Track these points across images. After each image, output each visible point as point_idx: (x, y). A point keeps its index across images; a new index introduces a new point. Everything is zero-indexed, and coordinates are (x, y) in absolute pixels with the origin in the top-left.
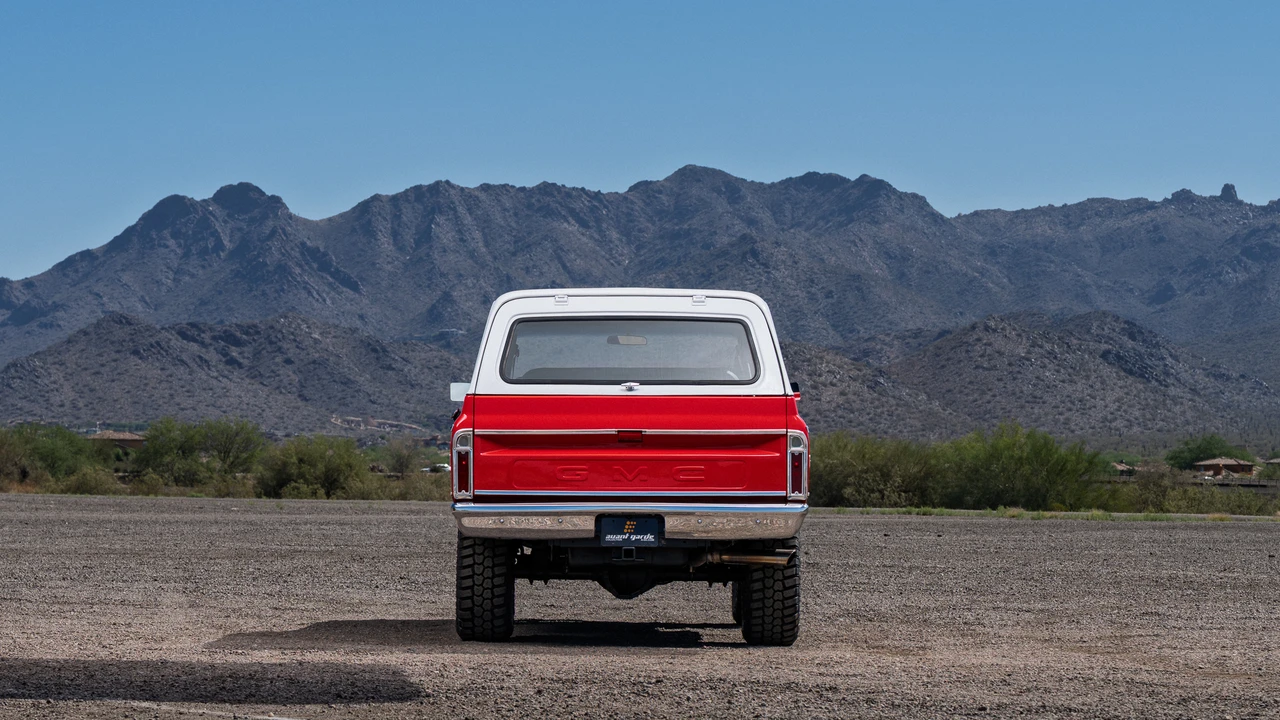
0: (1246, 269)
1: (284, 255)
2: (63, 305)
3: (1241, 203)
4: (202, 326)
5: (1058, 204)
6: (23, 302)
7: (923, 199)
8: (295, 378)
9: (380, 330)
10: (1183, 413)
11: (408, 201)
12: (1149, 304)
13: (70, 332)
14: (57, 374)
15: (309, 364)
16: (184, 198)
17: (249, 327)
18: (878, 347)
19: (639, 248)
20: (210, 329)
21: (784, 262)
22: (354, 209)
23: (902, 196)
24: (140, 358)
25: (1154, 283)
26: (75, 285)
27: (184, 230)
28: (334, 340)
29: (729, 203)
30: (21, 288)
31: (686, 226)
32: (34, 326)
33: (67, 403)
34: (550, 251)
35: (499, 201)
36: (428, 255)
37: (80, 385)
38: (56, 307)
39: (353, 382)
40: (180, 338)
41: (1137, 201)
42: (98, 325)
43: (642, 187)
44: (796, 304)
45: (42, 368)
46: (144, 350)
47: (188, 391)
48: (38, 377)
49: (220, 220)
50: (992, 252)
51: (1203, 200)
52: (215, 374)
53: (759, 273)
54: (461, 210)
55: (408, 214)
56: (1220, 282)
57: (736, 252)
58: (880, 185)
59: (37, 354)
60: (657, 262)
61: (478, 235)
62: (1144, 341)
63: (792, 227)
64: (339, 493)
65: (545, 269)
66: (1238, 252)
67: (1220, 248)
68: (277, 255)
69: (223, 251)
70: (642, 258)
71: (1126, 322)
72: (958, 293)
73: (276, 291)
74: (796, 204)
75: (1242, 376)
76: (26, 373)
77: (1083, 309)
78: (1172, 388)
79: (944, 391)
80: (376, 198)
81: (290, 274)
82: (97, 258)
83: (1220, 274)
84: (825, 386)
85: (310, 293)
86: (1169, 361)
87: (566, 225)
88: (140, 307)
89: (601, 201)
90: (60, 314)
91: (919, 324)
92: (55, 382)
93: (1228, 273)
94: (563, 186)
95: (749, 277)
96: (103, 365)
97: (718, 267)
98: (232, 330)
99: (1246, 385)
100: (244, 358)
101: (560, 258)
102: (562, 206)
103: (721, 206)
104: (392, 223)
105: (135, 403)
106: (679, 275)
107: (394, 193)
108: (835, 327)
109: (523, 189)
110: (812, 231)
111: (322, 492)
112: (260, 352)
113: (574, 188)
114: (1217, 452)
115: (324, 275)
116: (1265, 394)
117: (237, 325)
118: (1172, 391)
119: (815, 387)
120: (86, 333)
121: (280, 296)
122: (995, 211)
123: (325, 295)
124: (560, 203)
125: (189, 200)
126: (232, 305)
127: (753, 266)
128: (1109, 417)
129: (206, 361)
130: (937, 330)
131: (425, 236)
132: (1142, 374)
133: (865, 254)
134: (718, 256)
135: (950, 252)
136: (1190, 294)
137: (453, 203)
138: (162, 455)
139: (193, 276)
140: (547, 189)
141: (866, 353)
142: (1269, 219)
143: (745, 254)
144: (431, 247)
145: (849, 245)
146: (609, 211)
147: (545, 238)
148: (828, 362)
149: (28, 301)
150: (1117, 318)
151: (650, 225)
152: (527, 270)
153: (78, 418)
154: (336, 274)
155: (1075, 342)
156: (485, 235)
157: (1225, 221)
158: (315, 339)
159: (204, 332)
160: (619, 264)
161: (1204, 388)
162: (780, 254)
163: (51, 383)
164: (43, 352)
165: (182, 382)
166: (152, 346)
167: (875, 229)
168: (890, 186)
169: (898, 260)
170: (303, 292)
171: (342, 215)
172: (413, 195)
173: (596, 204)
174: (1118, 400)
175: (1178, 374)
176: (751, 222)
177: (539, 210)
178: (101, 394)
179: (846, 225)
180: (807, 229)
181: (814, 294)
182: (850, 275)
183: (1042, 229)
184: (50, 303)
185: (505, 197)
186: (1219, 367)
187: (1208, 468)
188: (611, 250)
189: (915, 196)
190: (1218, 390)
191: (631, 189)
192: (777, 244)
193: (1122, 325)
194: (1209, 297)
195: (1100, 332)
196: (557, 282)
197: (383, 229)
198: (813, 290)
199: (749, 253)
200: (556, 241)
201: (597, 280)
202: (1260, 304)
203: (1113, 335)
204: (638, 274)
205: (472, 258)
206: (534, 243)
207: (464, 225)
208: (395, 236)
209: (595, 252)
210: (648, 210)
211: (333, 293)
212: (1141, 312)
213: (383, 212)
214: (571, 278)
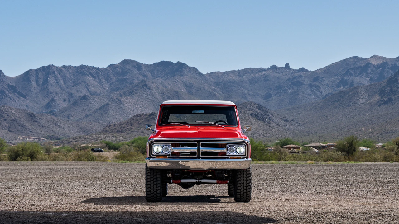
0: (293, 88)
1: (3, 87)
3: (291, 69)
5: (237, 70)
7: (196, 69)
8: (7, 125)
9: (32, 110)
10: (275, 131)
11: (41, 71)
12: (264, 100)
15: (11, 120)
19: (111, 84)
21: (155, 88)
22: (24, 73)
23: (190, 68)
25: (266, 93)
28: (19, 113)
29: (138, 70)
31: (125, 78)
34: (84, 85)
35: (68, 70)
36: (47, 87)
39: (25, 126)
41: (260, 68)
43: (112, 66)
44: (158, 101)
50: (217, 84)
51: (280, 68)
53: (147, 91)
54: (57, 73)
55: (40, 75)
56: (285, 92)
57: (140, 85)
58: (183, 64)
60: (117, 88)
61: (62, 81)
62: (263, 110)
63: (157, 77)
64: (35, 159)
65: (83, 91)
66: (290, 83)
67: (285, 82)
70: (112, 87)
71: (257, 105)
72: (207, 96)
74: (158, 70)
75: (292, 120)
77: (245, 101)
78: (272, 124)
80: (31, 70)
81: (5, 93)
83: (285, 90)
85: (11, 99)
86: (271, 116)
87: (88, 77)
89: (99, 70)
93: (287, 89)
94: (88, 66)
95: (145, 92)
97: (135, 90)
99: (294, 123)
101: (87, 88)
102: (87, 72)
103: (135, 71)
104: (36, 78)
106: (123, 92)
109: (75, 67)
110: (163, 78)
111: (30, 159)
113: (91, 67)
114: (289, 143)
115: (15, 93)
116: (299, 125)
118: (272, 125)
122: (218, 72)
123: (16, 100)
124: (87, 71)
127: (146, 89)
128: (253, 133)
131: (46, 81)
132: (263, 120)
133: (179, 85)
134: (135, 86)
135: (204, 84)
136: (276, 96)
137: (54, 71)
140: (83, 67)
142: (299, 74)
143: (143, 86)
144: (47, 85)
145: (174, 82)
146: (102, 73)
147: (82, 81)
150: (255, 104)
151: (114, 77)
152: (77, 91)
154: (19, 93)
155: (243, 111)
156: (64, 81)
157: (286, 74)
158: (13, 113)
160: (105, 89)
161: (281, 124)
162: (154, 85)
167: (182, 78)
168: (186, 65)
169: (189, 87)
170: (9, 99)
171: (20, 75)
172: (42, 69)
173: (98, 71)
174: (256, 128)
175: (273, 120)
176: (145, 76)
177: (80, 73)
179: (173, 77)
180: (161, 78)
181: (164, 98)
182: (175, 92)
183: (232, 77)
185: (70, 69)
186: (285, 118)
187: (287, 148)
188: (102, 85)
189: (194, 68)
190: (285, 124)
191: (108, 66)
192: (153, 82)
193: (256, 106)
194: (282, 97)
195: (250, 108)
196: (86, 94)
197: (33, 79)
198: (164, 96)
199: (144, 85)
200: (86, 82)
201: (98, 94)
202: (297, 99)
203: (254, 109)
204: (111, 92)
205: (60, 88)
206: (79, 83)
207: (58, 78)
208: (37, 81)
209: (98, 85)
210: (113, 73)
211: (18, 99)
212: (262, 102)
213: (33, 74)
214: (90, 93)
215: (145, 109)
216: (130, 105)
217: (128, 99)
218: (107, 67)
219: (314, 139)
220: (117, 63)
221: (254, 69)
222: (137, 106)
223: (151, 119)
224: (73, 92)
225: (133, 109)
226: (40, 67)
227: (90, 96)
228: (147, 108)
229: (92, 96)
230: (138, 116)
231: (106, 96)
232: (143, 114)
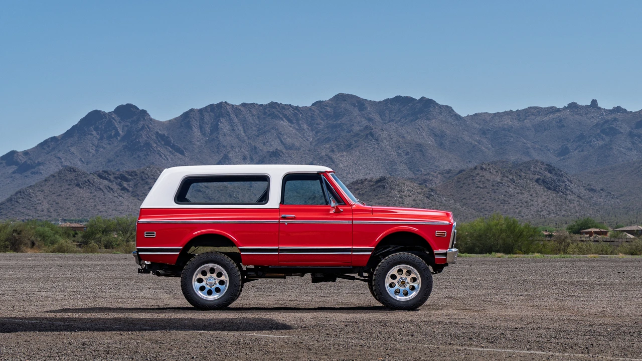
0: (603, 139)
1: (148, 138)
2: (42, 163)
3: (600, 108)
4: (109, 172)
5: (514, 110)
6: (23, 162)
7: (451, 108)
11: (208, 112)
12: (557, 157)
13: (47, 176)
14: (40, 196)
16: (100, 111)
17: (132, 172)
18: (431, 178)
19: (317, 133)
20: (113, 173)
21: (386, 138)
22: (181, 116)
23: (441, 107)
24: (80, 188)
25: (560, 146)
26: (48, 153)
27: (100, 127)
29: (359, 111)
30: (22, 155)
31: (339, 122)
32: (29, 173)
33: (45, 210)
34: (275, 134)
35: (250, 111)
36: (217, 137)
37: (52, 201)
38: (39, 164)
40: (99, 178)
41: (552, 108)
42: (60, 173)
43: (318, 104)
45: (33, 193)
46: (82, 184)
47: (103, 203)
48: (31, 198)
49: (117, 121)
50: (484, 133)
51: (582, 107)
52: (116, 195)
53: (374, 144)
54: (232, 116)
55: (207, 118)
56: (591, 146)
57: (363, 134)
58: (430, 102)
59: (31, 186)
60: (326, 139)
61: (240, 127)
62: (556, 174)
63: (389, 122)
65: (273, 143)
66: (599, 131)
67: (591, 129)
68: (145, 138)
69: (119, 136)
70: (319, 137)
71: (547, 165)
72: (468, 152)
73: (145, 155)
74: (391, 111)
75: (602, 190)
76: (25, 196)
77: (526, 159)
78: (569, 196)
79: (462, 198)
80: (192, 110)
81: (151, 147)
82: (58, 140)
83: (591, 142)
84: (406, 197)
85: (160, 156)
86: (568, 183)
87: (282, 122)
88: (79, 163)
89: (299, 111)
90: (41, 167)
91: (450, 167)
92: (39, 200)
93: (594, 141)
94: (281, 103)
95: (370, 145)
96: (62, 191)
97: (355, 141)
98: (124, 174)
99: (604, 194)
100: (130, 187)
101: (279, 138)
102: (280, 113)
103: (356, 112)
104: (200, 122)
105: (78, 209)
106: (336, 145)
107: (201, 108)
108: (410, 169)
109: (262, 105)
110: (399, 123)
112: (137, 184)
113: (286, 105)
114: (590, 225)
115: (167, 147)
116: (612, 198)
117: (126, 172)
118: (569, 197)
119: (401, 198)
120: (53, 176)
121: (146, 157)
122: (485, 113)
123: (168, 157)
124: (279, 112)
125: (102, 112)
126: (124, 162)
127: (371, 140)
128: (540, 210)
129: (112, 189)
130: (459, 170)
131: (215, 128)
132: (555, 189)
133: (424, 134)
134: (354, 136)
135: (464, 133)
136: (577, 151)
137: (228, 112)
138: (96, 234)
139: (104, 148)
140: (273, 105)
141: (425, 181)
142: (613, 116)
143: (367, 135)
144: (218, 134)
145: (416, 130)
146: (303, 115)
147: (273, 128)
148: (407, 186)
149: (25, 161)
150: (543, 163)
151: (322, 122)
152: (264, 144)
153: (50, 217)
154: (173, 147)
155: (523, 174)
156: (243, 127)
157: (593, 117)
159: (110, 175)
160: (308, 140)
161: (584, 196)
162: (384, 134)
163: (37, 200)
164: (34, 186)
165: (100, 199)
166: (86, 182)
167: (428, 122)
168: (435, 102)
169: (439, 137)
170: (158, 155)
171: (176, 119)
172: (210, 109)
173: (296, 112)
174: (544, 202)
175: (572, 189)
176: (370, 120)
177: (269, 115)
178: (61, 205)
179: (415, 121)
180: (396, 123)
181: (400, 153)
182: (417, 144)
183: (507, 121)
184: (36, 162)
185: (253, 109)
186: (591, 186)
187: (587, 233)
188: (304, 133)
189: (447, 107)
190: (590, 196)
191: (313, 105)
192: (382, 130)
193: (545, 167)
194: (585, 153)
195: (535, 170)
196: (279, 149)
197: (195, 124)
198: (400, 152)
199: (369, 134)
200: (277, 129)
201: (297, 148)
202: (609, 156)
203: (541, 171)
204: (316, 145)
205: (238, 138)
206: (267, 131)
207: (234, 123)
208: (201, 128)
209: (296, 135)
210: (321, 115)
211: (171, 156)
212: (554, 160)
213: (195, 117)
214: (285, 147)
215: (371, 172)
216: (347, 166)
217: (343, 156)
218: (311, 105)
219: (635, 220)
220: (327, 99)
221: (542, 108)
222: (358, 166)
223: (379, 187)
224: (258, 146)
225: (351, 172)
226: (207, 105)
227: (284, 151)
228: (373, 170)
229: (288, 151)
230: (359, 182)
231: (309, 151)
232: (366, 179)
